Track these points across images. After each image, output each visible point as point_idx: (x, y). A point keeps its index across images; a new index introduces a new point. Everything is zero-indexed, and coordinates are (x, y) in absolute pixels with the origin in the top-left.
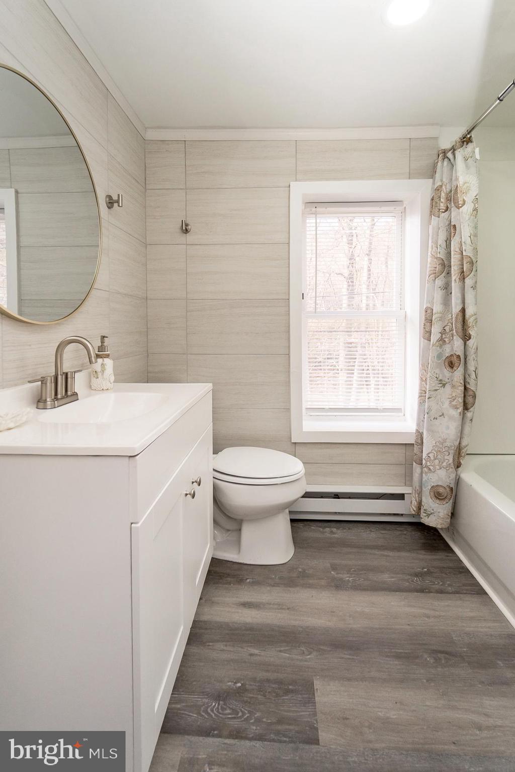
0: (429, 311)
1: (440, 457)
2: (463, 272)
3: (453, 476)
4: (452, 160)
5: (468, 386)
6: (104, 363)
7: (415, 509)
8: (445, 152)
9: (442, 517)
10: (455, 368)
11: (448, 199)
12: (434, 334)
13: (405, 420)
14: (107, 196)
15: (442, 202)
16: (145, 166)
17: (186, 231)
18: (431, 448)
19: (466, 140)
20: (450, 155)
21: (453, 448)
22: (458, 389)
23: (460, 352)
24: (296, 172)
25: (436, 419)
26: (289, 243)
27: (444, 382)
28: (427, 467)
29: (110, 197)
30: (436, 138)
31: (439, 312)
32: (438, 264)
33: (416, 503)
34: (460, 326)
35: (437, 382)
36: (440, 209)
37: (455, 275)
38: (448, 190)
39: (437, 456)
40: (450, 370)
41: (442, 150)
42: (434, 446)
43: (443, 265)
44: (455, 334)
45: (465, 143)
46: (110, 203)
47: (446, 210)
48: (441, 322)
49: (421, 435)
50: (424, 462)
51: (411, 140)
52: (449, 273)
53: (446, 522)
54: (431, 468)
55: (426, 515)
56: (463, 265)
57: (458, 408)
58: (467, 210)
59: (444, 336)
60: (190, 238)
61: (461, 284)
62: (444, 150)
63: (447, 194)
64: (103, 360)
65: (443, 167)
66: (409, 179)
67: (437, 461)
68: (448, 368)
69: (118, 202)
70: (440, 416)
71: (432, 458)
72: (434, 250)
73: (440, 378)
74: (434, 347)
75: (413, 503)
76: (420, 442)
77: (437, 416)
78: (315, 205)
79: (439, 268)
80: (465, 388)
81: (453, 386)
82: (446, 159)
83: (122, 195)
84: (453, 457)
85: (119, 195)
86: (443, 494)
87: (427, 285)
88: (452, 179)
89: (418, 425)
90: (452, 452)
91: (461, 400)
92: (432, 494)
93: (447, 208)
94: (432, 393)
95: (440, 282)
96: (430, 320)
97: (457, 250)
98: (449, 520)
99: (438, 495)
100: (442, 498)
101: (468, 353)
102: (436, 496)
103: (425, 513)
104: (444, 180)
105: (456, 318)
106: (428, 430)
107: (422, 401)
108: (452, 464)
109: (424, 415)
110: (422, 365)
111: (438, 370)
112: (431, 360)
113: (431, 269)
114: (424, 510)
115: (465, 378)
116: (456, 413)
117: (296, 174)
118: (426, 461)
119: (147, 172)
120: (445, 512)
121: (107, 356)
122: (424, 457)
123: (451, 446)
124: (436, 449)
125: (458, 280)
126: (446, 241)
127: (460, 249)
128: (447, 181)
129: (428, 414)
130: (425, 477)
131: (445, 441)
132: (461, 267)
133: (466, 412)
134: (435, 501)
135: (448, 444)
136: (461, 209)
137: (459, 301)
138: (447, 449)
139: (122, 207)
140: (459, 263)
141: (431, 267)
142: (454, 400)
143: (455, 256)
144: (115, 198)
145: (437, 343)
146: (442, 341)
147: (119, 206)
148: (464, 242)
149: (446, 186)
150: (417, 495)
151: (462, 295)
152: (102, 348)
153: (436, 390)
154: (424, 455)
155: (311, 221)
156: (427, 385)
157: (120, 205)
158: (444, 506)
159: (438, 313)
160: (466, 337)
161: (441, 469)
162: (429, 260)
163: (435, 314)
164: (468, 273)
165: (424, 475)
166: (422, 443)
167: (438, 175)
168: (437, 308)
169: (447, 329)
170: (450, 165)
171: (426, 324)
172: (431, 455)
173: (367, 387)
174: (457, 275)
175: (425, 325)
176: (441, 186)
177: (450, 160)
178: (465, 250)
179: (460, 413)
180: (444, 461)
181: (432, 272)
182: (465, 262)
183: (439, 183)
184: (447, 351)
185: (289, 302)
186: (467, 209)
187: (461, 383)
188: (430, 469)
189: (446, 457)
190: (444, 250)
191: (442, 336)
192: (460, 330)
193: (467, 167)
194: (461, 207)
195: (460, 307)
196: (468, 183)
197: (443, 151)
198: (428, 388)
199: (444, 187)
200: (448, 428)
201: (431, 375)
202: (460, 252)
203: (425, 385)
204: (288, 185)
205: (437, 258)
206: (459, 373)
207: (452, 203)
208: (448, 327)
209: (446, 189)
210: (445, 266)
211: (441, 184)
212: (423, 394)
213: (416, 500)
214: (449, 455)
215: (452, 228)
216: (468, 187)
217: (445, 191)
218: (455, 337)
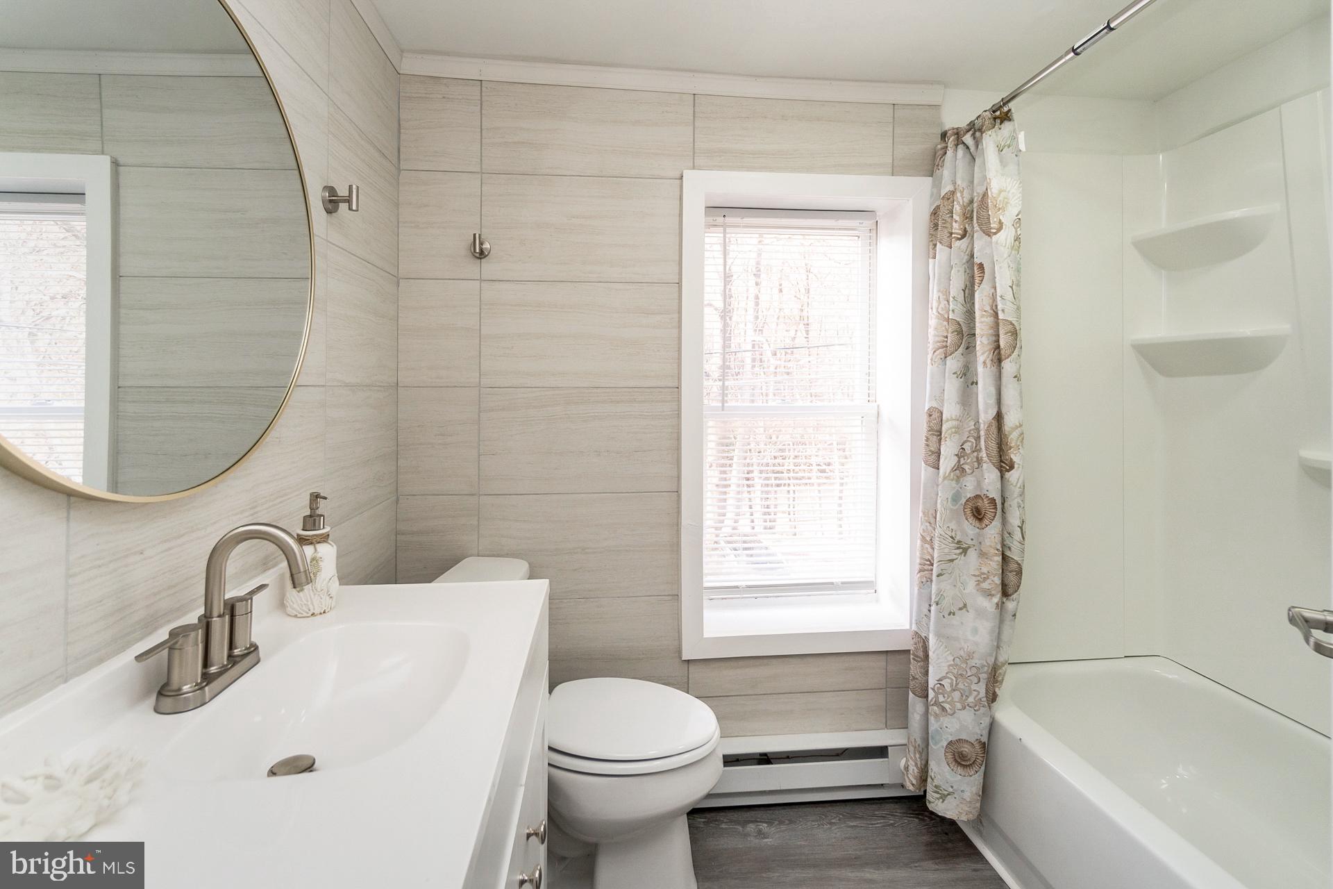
0: (936, 415)
1: (962, 687)
2: (998, 347)
3: (986, 721)
4: (972, 149)
5: (1008, 553)
6: (319, 555)
7: (914, 782)
8: (958, 134)
9: (968, 800)
10: (986, 522)
11: (968, 217)
12: (946, 458)
13: (877, 601)
14: (325, 187)
15: (956, 221)
16: (399, 125)
17: (482, 255)
18: (945, 669)
19: (1001, 115)
20: (968, 139)
21: (986, 668)
22: (993, 561)
23: (994, 494)
24: (694, 153)
25: (954, 614)
26: (679, 284)
27: (965, 546)
28: (937, 703)
29: (331, 190)
30: (937, 107)
31: (954, 417)
32: (950, 330)
33: (916, 771)
34: (993, 445)
35: (953, 545)
36: (951, 234)
37: (983, 354)
38: (966, 200)
39: (957, 684)
40: (977, 524)
41: (953, 129)
42: (950, 665)
43: (960, 333)
44: (985, 459)
45: (998, 121)
46: (331, 201)
47: (963, 236)
48: (957, 436)
49: (924, 642)
50: (931, 694)
51: (896, 107)
52: (970, 348)
53: (974, 808)
54: (947, 706)
55: (938, 796)
56: (998, 336)
57: (993, 595)
58: (1006, 240)
59: (962, 461)
60: (488, 267)
61: (994, 369)
62: (957, 129)
63: (964, 207)
64: (316, 550)
65: (955, 159)
66: (893, 175)
67: (957, 695)
68: (971, 519)
69: (348, 201)
70: (960, 609)
71: (948, 688)
72: (942, 305)
73: (958, 538)
74: (946, 482)
75: (911, 771)
76: (921, 654)
77: (954, 609)
78: (720, 211)
79: (952, 338)
80: (1005, 558)
81: (983, 554)
82: (961, 146)
83: (358, 187)
84: (987, 685)
85: (350, 187)
86: (969, 757)
87: (929, 367)
88: (972, 182)
89: (918, 623)
90: (984, 676)
91: (997, 580)
92: (950, 756)
93: (965, 231)
94: (944, 566)
95: (954, 363)
96: (937, 431)
97: (988, 308)
98: (978, 805)
99: (960, 759)
100: (969, 763)
101: (1007, 494)
102: (956, 761)
103: (938, 793)
104: (959, 182)
105: (987, 430)
106: (939, 635)
107: (924, 580)
108: (985, 699)
109: (930, 605)
110: (924, 513)
111: (954, 522)
112: (942, 505)
113: (937, 339)
114: (936, 787)
115: (1003, 540)
116: (989, 605)
117: (694, 156)
118: (937, 694)
119: (403, 137)
120: (974, 790)
121: (325, 538)
122: (931, 685)
123: (983, 666)
124: (955, 671)
125: (989, 362)
126: (964, 291)
127: (992, 309)
128: (964, 185)
129: (937, 604)
130: (934, 725)
131: (970, 655)
132: (994, 338)
133: (1005, 599)
134: (955, 769)
135: (976, 661)
136: (994, 238)
137: (993, 401)
138: (974, 670)
139: (357, 210)
140: (991, 331)
141: (938, 336)
142: (985, 579)
143: (983, 319)
144: (342, 192)
145: (952, 474)
146: (959, 470)
147: (350, 209)
148: (1001, 297)
149: (962, 192)
150: (917, 756)
151: (996, 389)
152: (312, 520)
153: (952, 561)
154: (932, 682)
155: (713, 240)
156: (933, 549)
157: (354, 208)
158: (972, 778)
159: (952, 419)
160: (1004, 465)
161: (964, 708)
162: (933, 322)
163: (948, 420)
164: (1008, 352)
165: (932, 719)
166: (927, 656)
167: (946, 173)
168: (951, 410)
169: (967, 447)
170: (968, 156)
171: (930, 437)
172: (946, 683)
173: (749, 489)
174: (988, 353)
175: (927, 440)
176: (953, 193)
177: (968, 148)
178: (1003, 311)
179: (997, 604)
180: (970, 693)
181: (939, 344)
182: (1002, 332)
183: (949, 188)
184: (969, 487)
185: (679, 394)
186: (1005, 237)
187: (997, 550)
188: (944, 709)
189: (974, 687)
190: (962, 307)
191: (959, 461)
192: (995, 453)
193: (1003, 163)
194: (995, 234)
195: (992, 412)
196: (1005, 191)
197: (955, 131)
198: (936, 555)
199: (959, 195)
200: (975, 631)
201: (943, 534)
202: (992, 312)
203: (930, 550)
204: (678, 176)
205: (948, 320)
206: (992, 531)
207: (976, 225)
208: (970, 444)
209: (963, 198)
210: (964, 336)
211: (952, 189)
212: (926, 567)
213: (916, 764)
214: (979, 681)
215: (975, 272)
216: (1005, 198)
217: (961, 203)
218: (985, 466)
